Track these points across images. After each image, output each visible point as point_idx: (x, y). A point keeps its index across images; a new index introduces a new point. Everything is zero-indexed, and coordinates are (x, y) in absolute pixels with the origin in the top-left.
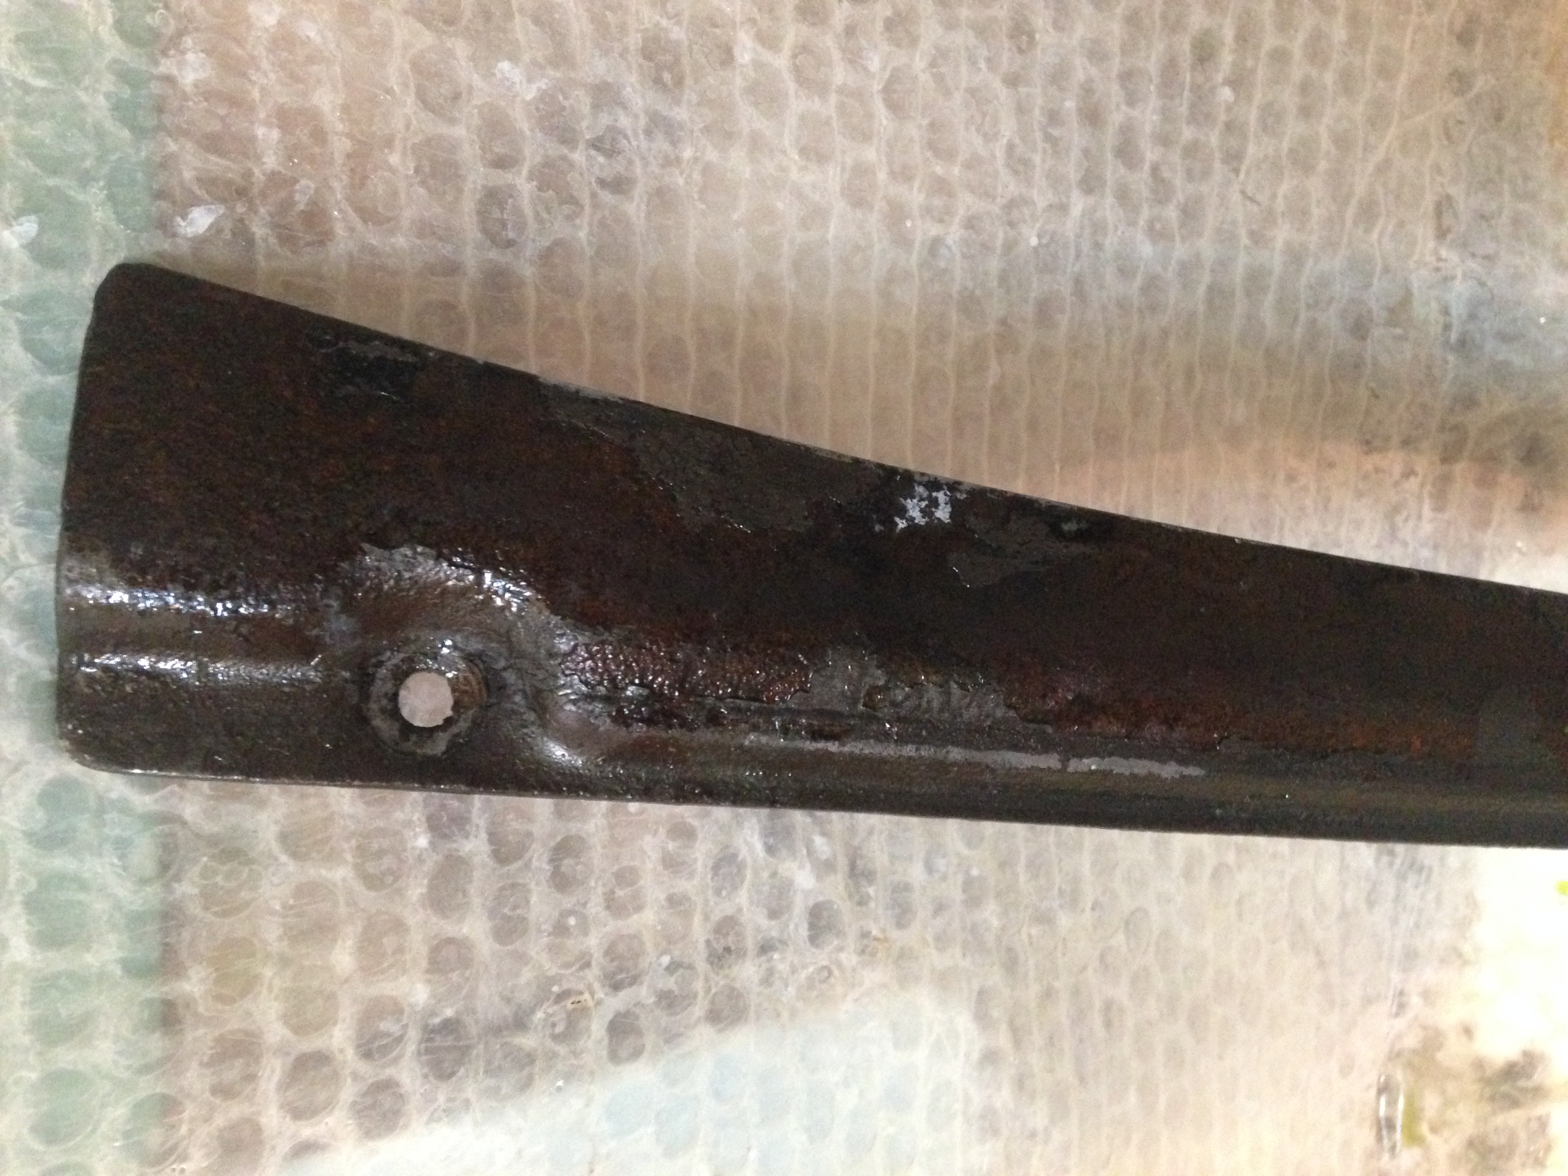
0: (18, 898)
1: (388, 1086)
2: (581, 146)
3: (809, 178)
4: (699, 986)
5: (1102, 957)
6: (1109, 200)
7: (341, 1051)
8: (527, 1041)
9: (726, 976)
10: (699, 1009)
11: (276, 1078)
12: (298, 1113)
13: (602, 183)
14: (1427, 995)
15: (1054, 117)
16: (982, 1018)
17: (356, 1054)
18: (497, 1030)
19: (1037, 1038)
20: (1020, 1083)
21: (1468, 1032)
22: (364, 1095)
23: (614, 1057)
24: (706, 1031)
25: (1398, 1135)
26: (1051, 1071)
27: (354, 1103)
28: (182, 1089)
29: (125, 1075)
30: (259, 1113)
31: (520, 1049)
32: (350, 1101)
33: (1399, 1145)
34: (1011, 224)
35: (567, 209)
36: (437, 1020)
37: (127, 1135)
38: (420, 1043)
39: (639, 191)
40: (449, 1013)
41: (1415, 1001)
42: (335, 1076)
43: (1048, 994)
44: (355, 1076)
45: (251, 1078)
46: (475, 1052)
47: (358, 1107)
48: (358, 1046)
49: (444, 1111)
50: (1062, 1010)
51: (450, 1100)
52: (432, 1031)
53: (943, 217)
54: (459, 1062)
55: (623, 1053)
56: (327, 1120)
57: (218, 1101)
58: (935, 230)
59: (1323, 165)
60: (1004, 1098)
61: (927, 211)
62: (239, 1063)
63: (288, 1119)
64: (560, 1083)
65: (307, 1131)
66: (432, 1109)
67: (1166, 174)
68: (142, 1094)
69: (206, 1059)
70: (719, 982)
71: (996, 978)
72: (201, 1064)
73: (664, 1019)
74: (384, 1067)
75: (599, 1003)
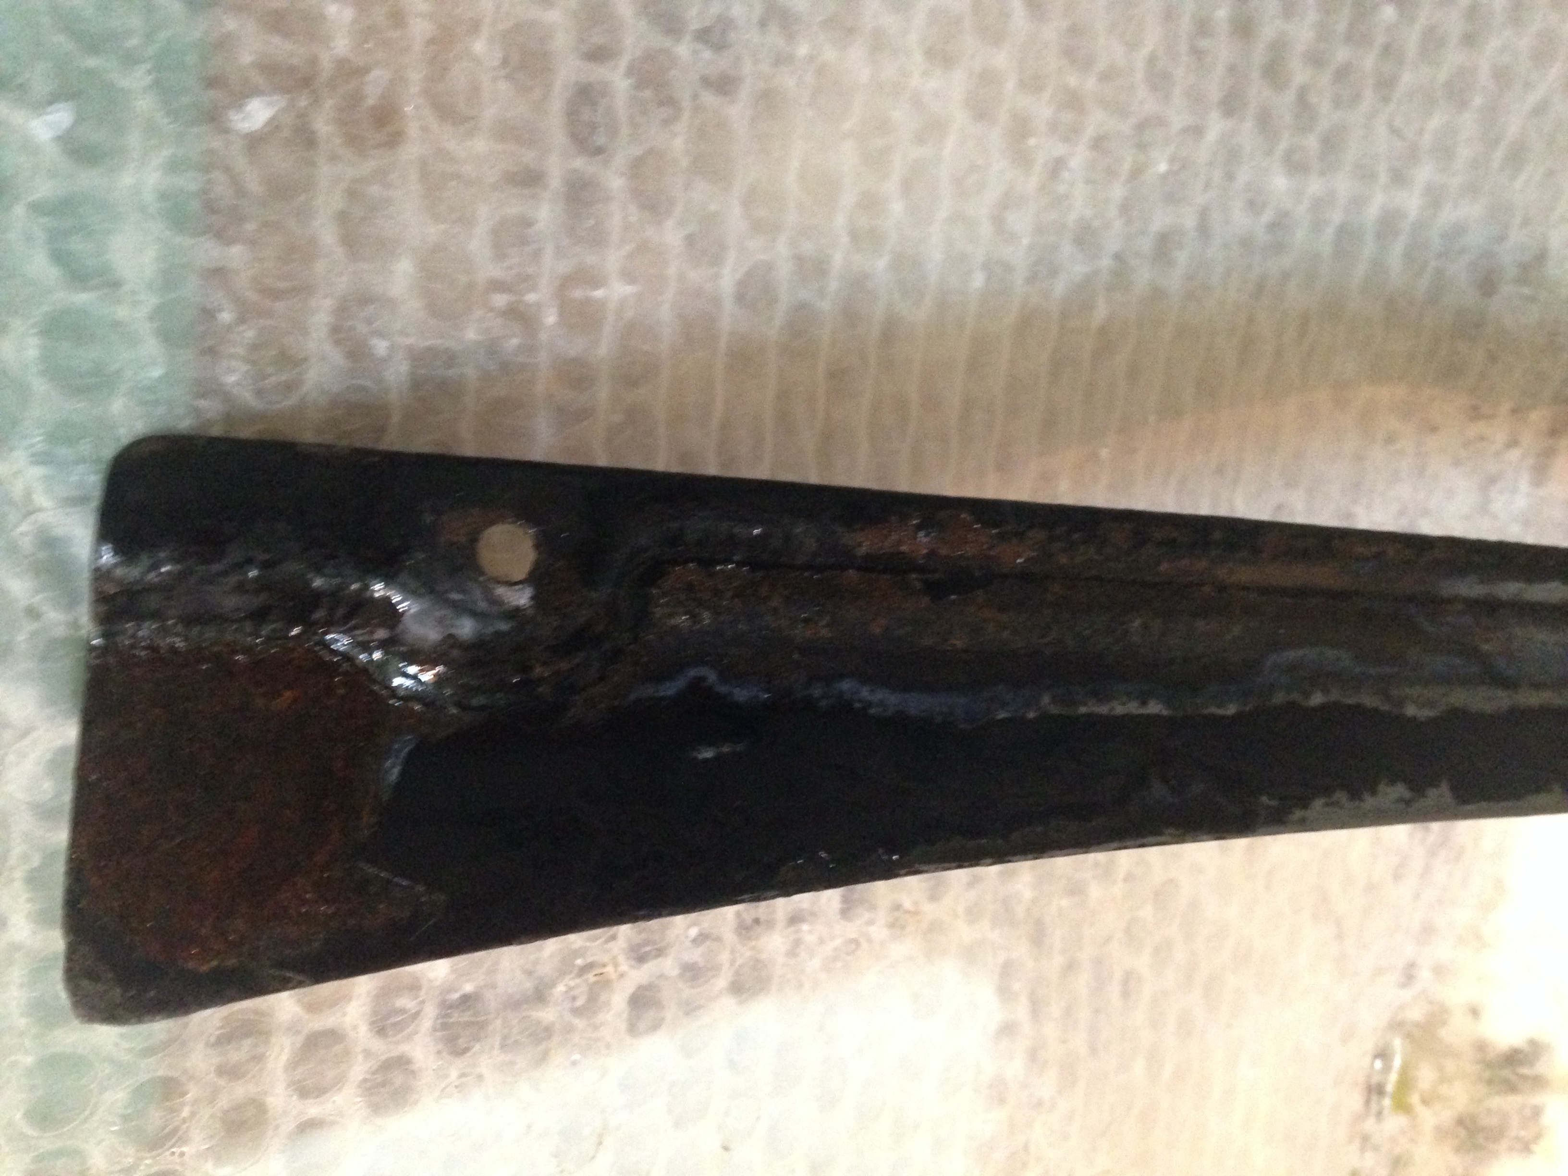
0: (19, 874)
1: (402, 1063)
2: (688, 37)
3: (933, 84)
4: (724, 957)
5: (1128, 931)
6: (1248, 125)
7: (355, 1028)
8: (547, 1015)
9: (753, 948)
10: (722, 982)
11: (284, 1057)
12: (304, 1091)
13: (706, 82)
14: (1439, 971)
15: (1203, 27)
16: (1004, 992)
17: (371, 1030)
18: (515, 1004)
19: (1055, 1010)
20: (1033, 1056)
21: (1475, 1012)
22: (374, 1073)
23: (633, 1029)
24: (728, 1002)
25: (1387, 1102)
26: (1064, 1042)
27: (365, 1080)
28: (185, 1071)
29: (126, 1058)
30: (265, 1093)
31: (539, 1022)
32: (361, 1078)
33: (1386, 1112)
34: (1142, 147)
35: (665, 112)
36: (456, 996)
37: (125, 1118)
38: (437, 1018)
39: (745, 93)
40: (468, 988)
41: (1425, 975)
42: (347, 1053)
43: (1071, 967)
44: (368, 1054)
45: (258, 1059)
46: (491, 1028)
47: (369, 1084)
48: (373, 1023)
49: (456, 1087)
50: (1082, 981)
51: (463, 1075)
52: (451, 1007)
53: (1071, 134)
54: (477, 1039)
55: (642, 1026)
56: (335, 1098)
57: (222, 1082)
58: (1060, 149)
59: (1478, 101)
60: (1016, 1068)
61: (1053, 126)
62: (247, 1043)
63: (295, 1097)
64: (577, 1057)
65: (313, 1109)
66: (443, 1085)
67: (1313, 99)
68: (144, 1077)
69: (212, 1040)
70: (746, 953)
71: (1022, 951)
72: (208, 1045)
73: (687, 992)
74: (397, 1043)
75: (622, 975)
